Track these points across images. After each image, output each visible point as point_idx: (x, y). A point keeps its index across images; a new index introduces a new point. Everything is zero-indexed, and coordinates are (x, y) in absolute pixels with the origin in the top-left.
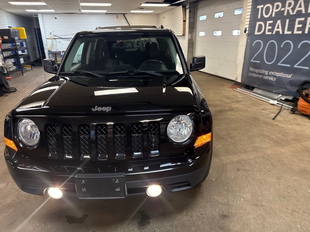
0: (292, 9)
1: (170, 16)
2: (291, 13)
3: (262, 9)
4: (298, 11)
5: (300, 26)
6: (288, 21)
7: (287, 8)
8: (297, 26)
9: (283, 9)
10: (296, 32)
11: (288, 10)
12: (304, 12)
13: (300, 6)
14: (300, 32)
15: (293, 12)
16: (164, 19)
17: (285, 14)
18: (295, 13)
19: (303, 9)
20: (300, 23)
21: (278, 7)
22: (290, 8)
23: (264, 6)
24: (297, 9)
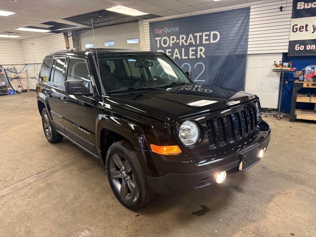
0: (185, 41)
1: (44, 42)
2: (185, 44)
3: (160, 40)
4: (189, 43)
5: (194, 53)
6: (183, 49)
7: (181, 40)
8: (191, 53)
9: (178, 41)
10: (191, 57)
11: (182, 42)
12: (194, 43)
13: (191, 39)
14: (194, 57)
15: (186, 44)
16: (33, 45)
17: (181, 44)
18: (188, 44)
19: (193, 41)
20: (192, 51)
21: (173, 39)
22: (183, 41)
23: (161, 38)
24: (189, 41)
